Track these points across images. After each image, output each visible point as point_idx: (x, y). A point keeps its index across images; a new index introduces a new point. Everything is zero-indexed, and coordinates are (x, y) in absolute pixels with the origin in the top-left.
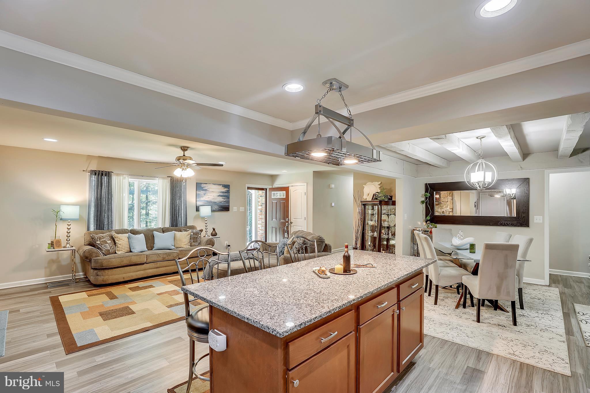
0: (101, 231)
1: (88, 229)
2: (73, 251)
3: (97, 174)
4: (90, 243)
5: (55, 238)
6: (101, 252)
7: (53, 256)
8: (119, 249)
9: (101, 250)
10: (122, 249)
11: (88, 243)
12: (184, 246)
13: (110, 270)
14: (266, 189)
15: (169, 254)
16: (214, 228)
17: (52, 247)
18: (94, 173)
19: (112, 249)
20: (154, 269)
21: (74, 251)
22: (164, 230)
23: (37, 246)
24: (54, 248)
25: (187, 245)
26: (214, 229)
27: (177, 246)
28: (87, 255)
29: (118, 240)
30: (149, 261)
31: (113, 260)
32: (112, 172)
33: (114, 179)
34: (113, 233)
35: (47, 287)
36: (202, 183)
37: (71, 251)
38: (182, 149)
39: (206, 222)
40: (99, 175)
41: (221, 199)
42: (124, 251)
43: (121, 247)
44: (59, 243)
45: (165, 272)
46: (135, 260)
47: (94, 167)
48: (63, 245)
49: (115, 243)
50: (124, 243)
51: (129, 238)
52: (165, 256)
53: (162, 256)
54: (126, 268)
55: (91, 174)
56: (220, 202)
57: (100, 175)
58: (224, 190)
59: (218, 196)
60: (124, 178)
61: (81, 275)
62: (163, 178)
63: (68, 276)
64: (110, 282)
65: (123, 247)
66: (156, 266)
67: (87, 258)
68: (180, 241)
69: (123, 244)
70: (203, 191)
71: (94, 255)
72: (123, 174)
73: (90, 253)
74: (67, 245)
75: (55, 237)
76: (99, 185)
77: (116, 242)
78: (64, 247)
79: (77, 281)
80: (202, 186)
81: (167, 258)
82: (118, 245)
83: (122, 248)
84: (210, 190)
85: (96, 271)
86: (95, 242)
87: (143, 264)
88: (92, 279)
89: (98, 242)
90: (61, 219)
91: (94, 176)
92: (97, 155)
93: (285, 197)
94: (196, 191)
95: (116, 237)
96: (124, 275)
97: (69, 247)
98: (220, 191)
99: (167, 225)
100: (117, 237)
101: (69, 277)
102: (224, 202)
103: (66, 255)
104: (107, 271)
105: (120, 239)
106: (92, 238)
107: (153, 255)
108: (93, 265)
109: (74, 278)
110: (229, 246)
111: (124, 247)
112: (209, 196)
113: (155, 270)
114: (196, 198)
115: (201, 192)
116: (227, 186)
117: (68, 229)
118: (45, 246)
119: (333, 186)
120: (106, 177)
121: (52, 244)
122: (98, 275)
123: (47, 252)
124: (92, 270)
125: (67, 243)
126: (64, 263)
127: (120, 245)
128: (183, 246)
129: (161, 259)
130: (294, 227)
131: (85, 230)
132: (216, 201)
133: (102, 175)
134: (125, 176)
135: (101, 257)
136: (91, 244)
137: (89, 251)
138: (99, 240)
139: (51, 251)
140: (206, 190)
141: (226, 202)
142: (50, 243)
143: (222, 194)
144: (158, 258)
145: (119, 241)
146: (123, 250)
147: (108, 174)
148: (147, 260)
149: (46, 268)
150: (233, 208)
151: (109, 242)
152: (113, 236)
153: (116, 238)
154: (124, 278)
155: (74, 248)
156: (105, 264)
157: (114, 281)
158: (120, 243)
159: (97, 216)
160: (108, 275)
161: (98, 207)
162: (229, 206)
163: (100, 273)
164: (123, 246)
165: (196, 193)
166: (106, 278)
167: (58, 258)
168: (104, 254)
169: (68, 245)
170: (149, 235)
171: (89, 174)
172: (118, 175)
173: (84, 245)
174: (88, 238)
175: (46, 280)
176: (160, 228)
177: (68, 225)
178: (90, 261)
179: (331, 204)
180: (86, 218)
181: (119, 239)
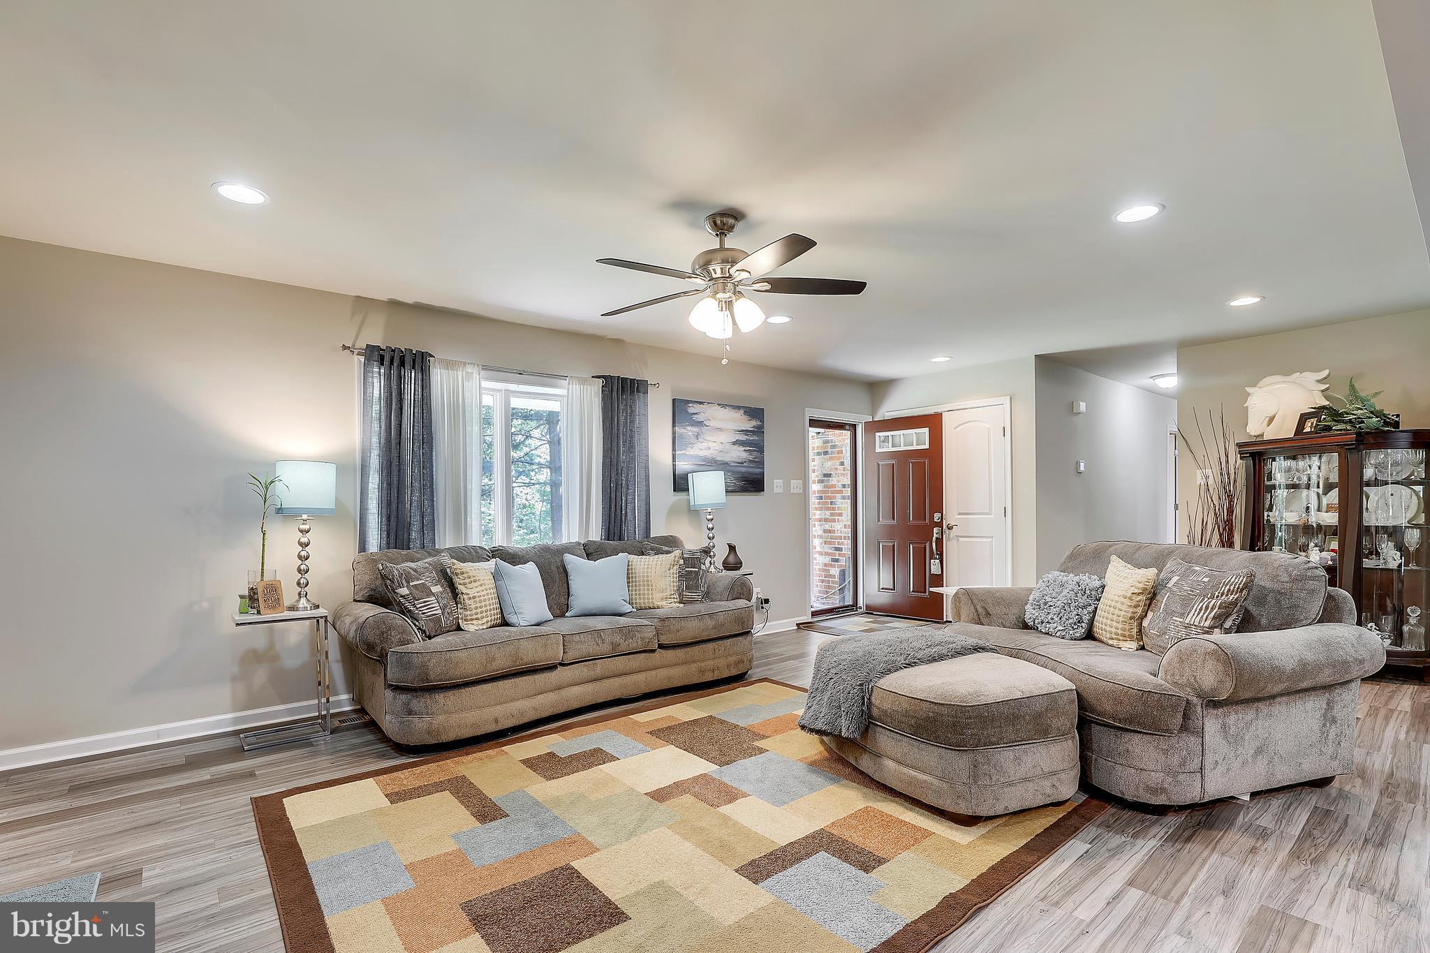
0: (404, 552)
1: (363, 547)
2: (318, 621)
3: (387, 362)
4: (372, 593)
5: (262, 576)
6: (415, 625)
7: (257, 638)
8: (468, 613)
9: (414, 618)
10: (479, 616)
11: (366, 593)
12: (664, 603)
13: (450, 694)
14: (854, 426)
15: (627, 632)
16: (733, 543)
17: (254, 608)
18: (376, 355)
19: (446, 614)
20: (586, 686)
21: (322, 621)
22: (591, 552)
23: (205, 605)
24: (259, 613)
25: (673, 600)
26: (732, 548)
27: (641, 602)
28: (371, 637)
29: (465, 584)
30: (572, 655)
31: (463, 655)
32: (432, 356)
33: (439, 376)
34: (446, 560)
35: (238, 753)
36: (689, 402)
37: (311, 624)
38: (715, 223)
39: (710, 526)
40: (392, 363)
41: (740, 454)
42: (485, 620)
43: (476, 608)
44: (273, 590)
45: (617, 694)
46: (532, 653)
47: (375, 336)
48: (287, 602)
49: (455, 594)
50: (485, 592)
51: (497, 575)
52: (617, 638)
53: (608, 639)
54: (501, 683)
55: (368, 359)
56: (740, 461)
57: (395, 364)
58: (750, 425)
59: (734, 443)
60: (468, 377)
61: (343, 701)
62: (582, 381)
63: (306, 708)
64: (451, 736)
65: (481, 607)
66: (592, 674)
67: (370, 647)
68: (644, 585)
69: (482, 598)
70: (692, 425)
71: (395, 636)
72: (465, 364)
73: (384, 630)
74: (298, 601)
75: (262, 572)
76: (394, 400)
77: (461, 588)
78: (292, 608)
79: (334, 726)
80: (691, 410)
81: (624, 647)
82: (467, 601)
83: (479, 610)
84: (712, 424)
85: (404, 697)
86: (393, 590)
87: (552, 668)
88: (389, 723)
89: (404, 591)
90: (280, 511)
91: (376, 370)
92: (384, 298)
93: (927, 446)
94: (674, 426)
95: (459, 571)
96: (498, 711)
97: (305, 609)
98: (740, 429)
99: (595, 534)
100: (462, 573)
101: (308, 709)
102: (750, 461)
103: (296, 634)
104: (440, 697)
105: (472, 579)
106: (384, 577)
107: (582, 636)
108: (393, 673)
109: (324, 713)
110: (767, 601)
111: (486, 606)
112: (711, 444)
113: (589, 688)
114: (674, 450)
115: (689, 428)
116: (755, 413)
117: (301, 544)
118: (232, 606)
119: (1083, 406)
120: (413, 372)
121: (252, 599)
122: (410, 713)
123: (238, 625)
124: (389, 694)
125: (300, 594)
126: (291, 662)
127: (472, 601)
128: (659, 604)
129: (605, 648)
130: (961, 539)
131: (349, 552)
132: (727, 458)
133: (402, 364)
134: (469, 369)
135: (418, 645)
136: (375, 598)
137: (379, 622)
138: (405, 584)
139: (250, 623)
140: (700, 424)
141: (755, 462)
142: (246, 593)
143: (743, 438)
144: (598, 644)
145: (468, 586)
146: (483, 618)
147: (421, 362)
148: (564, 653)
149: (234, 679)
150: (774, 483)
151: (436, 589)
152: (448, 570)
153: (457, 574)
154: (496, 721)
155: (322, 612)
156: (436, 672)
157: (466, 733)
158: (472, 593)
159: (389, 504)
160: (446, 712)
161: (390, 474)
162: (763, 474)
163: (417, 703)
164: (483, 604)
165: (674, 433)
166: (440, 720)
167: (271, 645)
168: (424, 632)
169: (303, 600)
170: (550, 564)
171: (362, 359)
172: (449, 365)
173: (355, 601)
174: (366, 578)
175: (237, 721)
176: (579, 544)
177: (301, 531)
178: (382, 659)
179: (1078, 464)
180: (356, 509)
181: (467, 581)
